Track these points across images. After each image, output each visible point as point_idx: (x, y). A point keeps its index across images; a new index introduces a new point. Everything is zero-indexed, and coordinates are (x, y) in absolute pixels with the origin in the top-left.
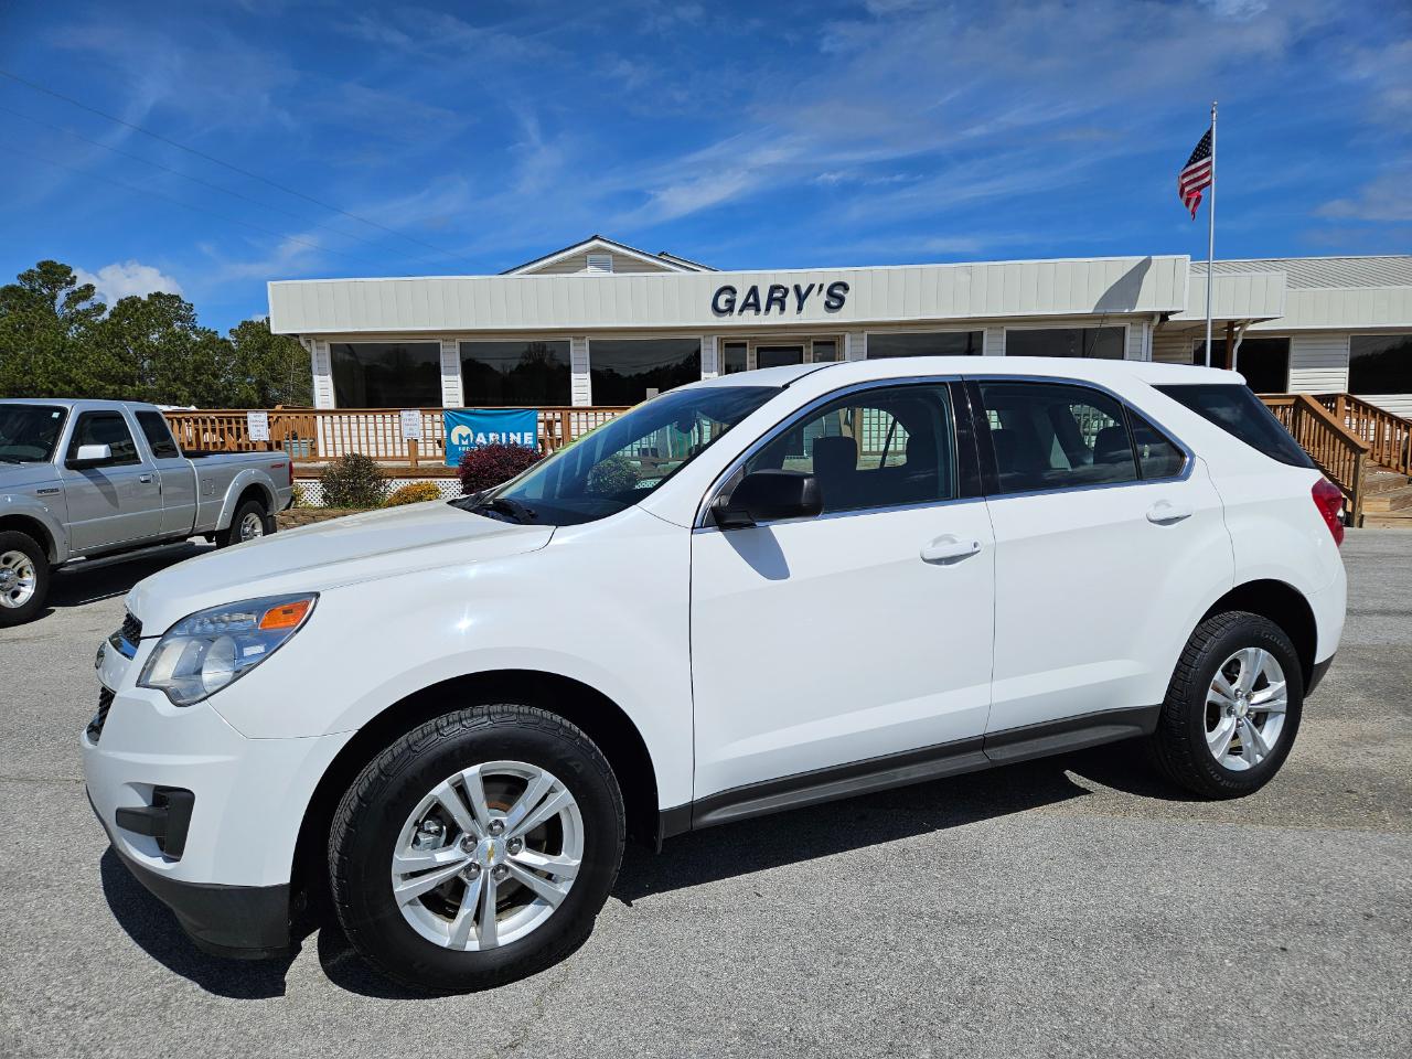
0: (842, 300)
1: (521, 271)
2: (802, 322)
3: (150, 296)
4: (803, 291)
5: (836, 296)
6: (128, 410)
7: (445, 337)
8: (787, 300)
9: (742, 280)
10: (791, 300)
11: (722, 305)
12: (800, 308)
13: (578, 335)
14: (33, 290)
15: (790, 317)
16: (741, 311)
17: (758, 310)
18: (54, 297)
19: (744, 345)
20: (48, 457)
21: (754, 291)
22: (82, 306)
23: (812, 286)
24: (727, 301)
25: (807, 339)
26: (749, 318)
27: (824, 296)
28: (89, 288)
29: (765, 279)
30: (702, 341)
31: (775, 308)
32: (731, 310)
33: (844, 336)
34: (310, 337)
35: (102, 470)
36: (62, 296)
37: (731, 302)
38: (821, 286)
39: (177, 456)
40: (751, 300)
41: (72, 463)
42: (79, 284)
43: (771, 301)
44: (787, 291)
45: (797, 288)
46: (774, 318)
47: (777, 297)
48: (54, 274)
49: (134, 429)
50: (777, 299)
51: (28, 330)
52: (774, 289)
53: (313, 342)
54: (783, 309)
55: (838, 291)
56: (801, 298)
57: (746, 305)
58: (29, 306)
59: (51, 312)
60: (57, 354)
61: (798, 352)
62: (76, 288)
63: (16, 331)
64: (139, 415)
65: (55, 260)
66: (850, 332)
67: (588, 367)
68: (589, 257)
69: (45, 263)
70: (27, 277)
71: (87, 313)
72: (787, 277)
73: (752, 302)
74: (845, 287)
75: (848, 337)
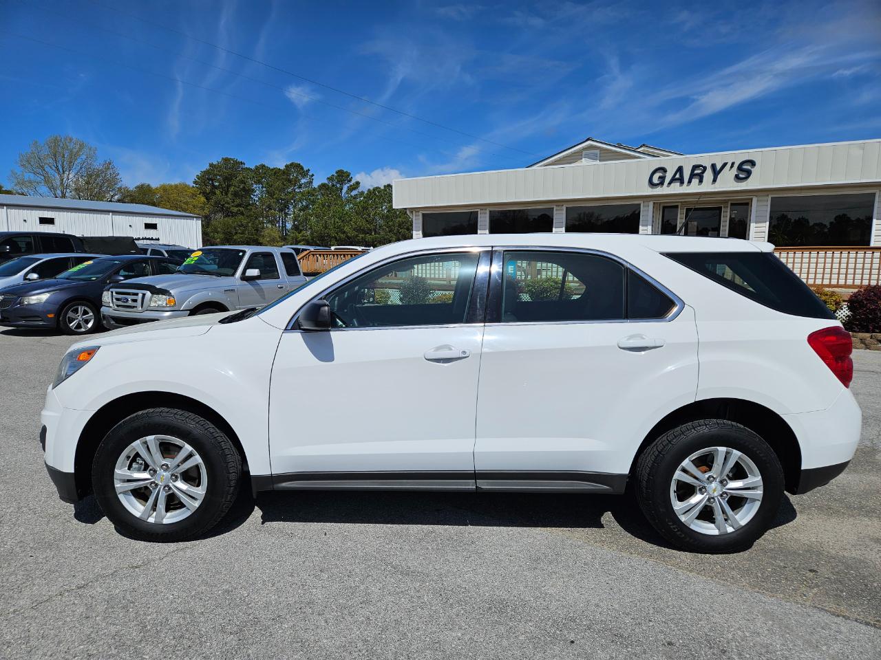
0: (749, 173)
1: (538, 165)
2: (716, 190)
3: (385, 186)
4: (718, 167)
5: (744, 171)
6: (277, 251)
7: (482, 207)
8: (705, 175)
9: (671, 162)
10: (708, 175)
11: (656, 180)
12: (714, 180)
13: (559, 204)
14: (333, 185)
15: (707, 186)
16: (670, 184)
17: (682, 182)
18: (342, 189)
19: (677, 207)
20: (233, 275)
21: (680, 169)
22: (354, 193)
23: (725, 164)
24: (660, 177)
25: (726, 202)
26: (676, 189)
27: (734, 171)
28: (358, 183)
29: (688, 162)
30: (642, 207)
31: (695, 181)
32: (662, 183)
33: (752, 199)
34: (412, 210)
35: (259, 281)
36: (345, 189)
37: (662, 179)
38: (733, 164)
39: (300, 275)
40: (678, 176)
41: (244, 278)
42: (353, 181)
43: (692, 176)
44: (705, 168)
45: (713, 166)
46: (695, 187)
47: (698, 173)
48: (343, 176)
49: (279, 262)
50: (697, 174)
51: (329, 206)
52: (695, 167)
53: (414, 212)
54: (701, 181)
55: (746, 167)
56: (716, 173)
57: (673, 180)
58: (330, 194)
59: (340, 197)
60: (340, 218)
61: (718, 211)
62: (352, 183)
63: (323, 206)
64: (283, 255)
65: (343, 169)
66: (756, 196)
67: (564, 223)
68: (584, 152)
69: (339, 171)
70: (330, 179)
71: (355, 197)
72: (706, 159)
73: (678, 177)
74: (753, 163)
75: (755, 200)
